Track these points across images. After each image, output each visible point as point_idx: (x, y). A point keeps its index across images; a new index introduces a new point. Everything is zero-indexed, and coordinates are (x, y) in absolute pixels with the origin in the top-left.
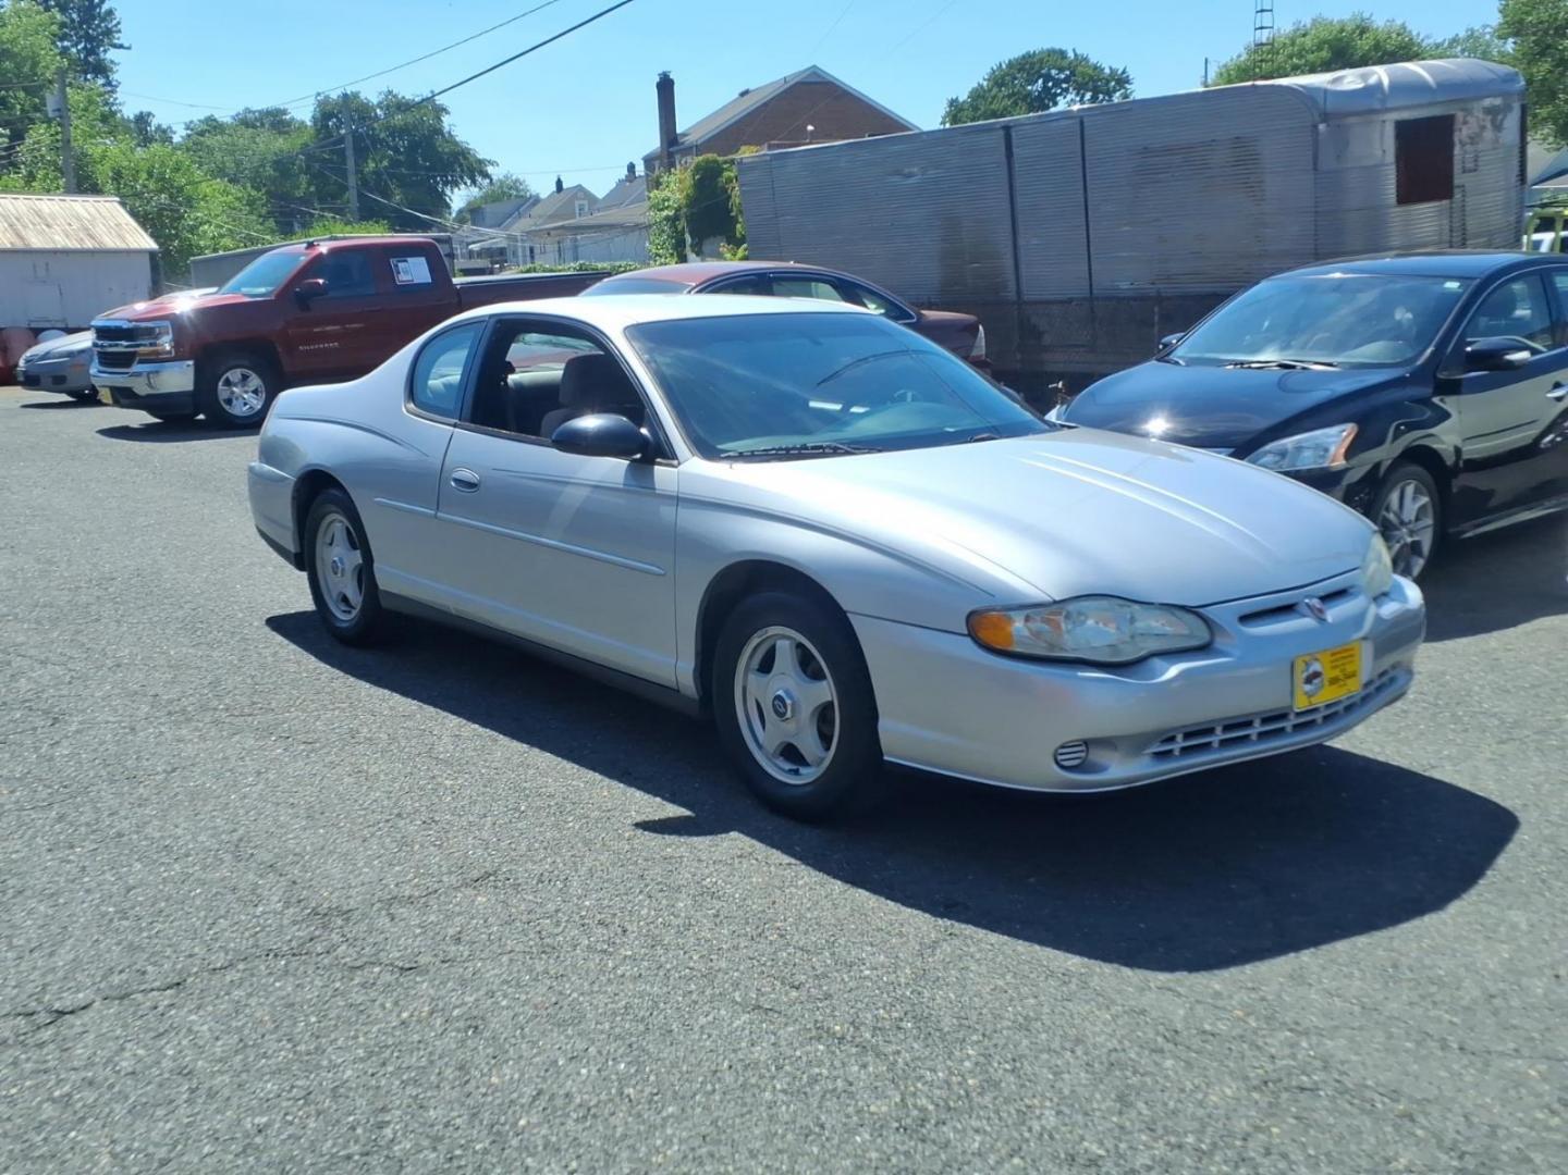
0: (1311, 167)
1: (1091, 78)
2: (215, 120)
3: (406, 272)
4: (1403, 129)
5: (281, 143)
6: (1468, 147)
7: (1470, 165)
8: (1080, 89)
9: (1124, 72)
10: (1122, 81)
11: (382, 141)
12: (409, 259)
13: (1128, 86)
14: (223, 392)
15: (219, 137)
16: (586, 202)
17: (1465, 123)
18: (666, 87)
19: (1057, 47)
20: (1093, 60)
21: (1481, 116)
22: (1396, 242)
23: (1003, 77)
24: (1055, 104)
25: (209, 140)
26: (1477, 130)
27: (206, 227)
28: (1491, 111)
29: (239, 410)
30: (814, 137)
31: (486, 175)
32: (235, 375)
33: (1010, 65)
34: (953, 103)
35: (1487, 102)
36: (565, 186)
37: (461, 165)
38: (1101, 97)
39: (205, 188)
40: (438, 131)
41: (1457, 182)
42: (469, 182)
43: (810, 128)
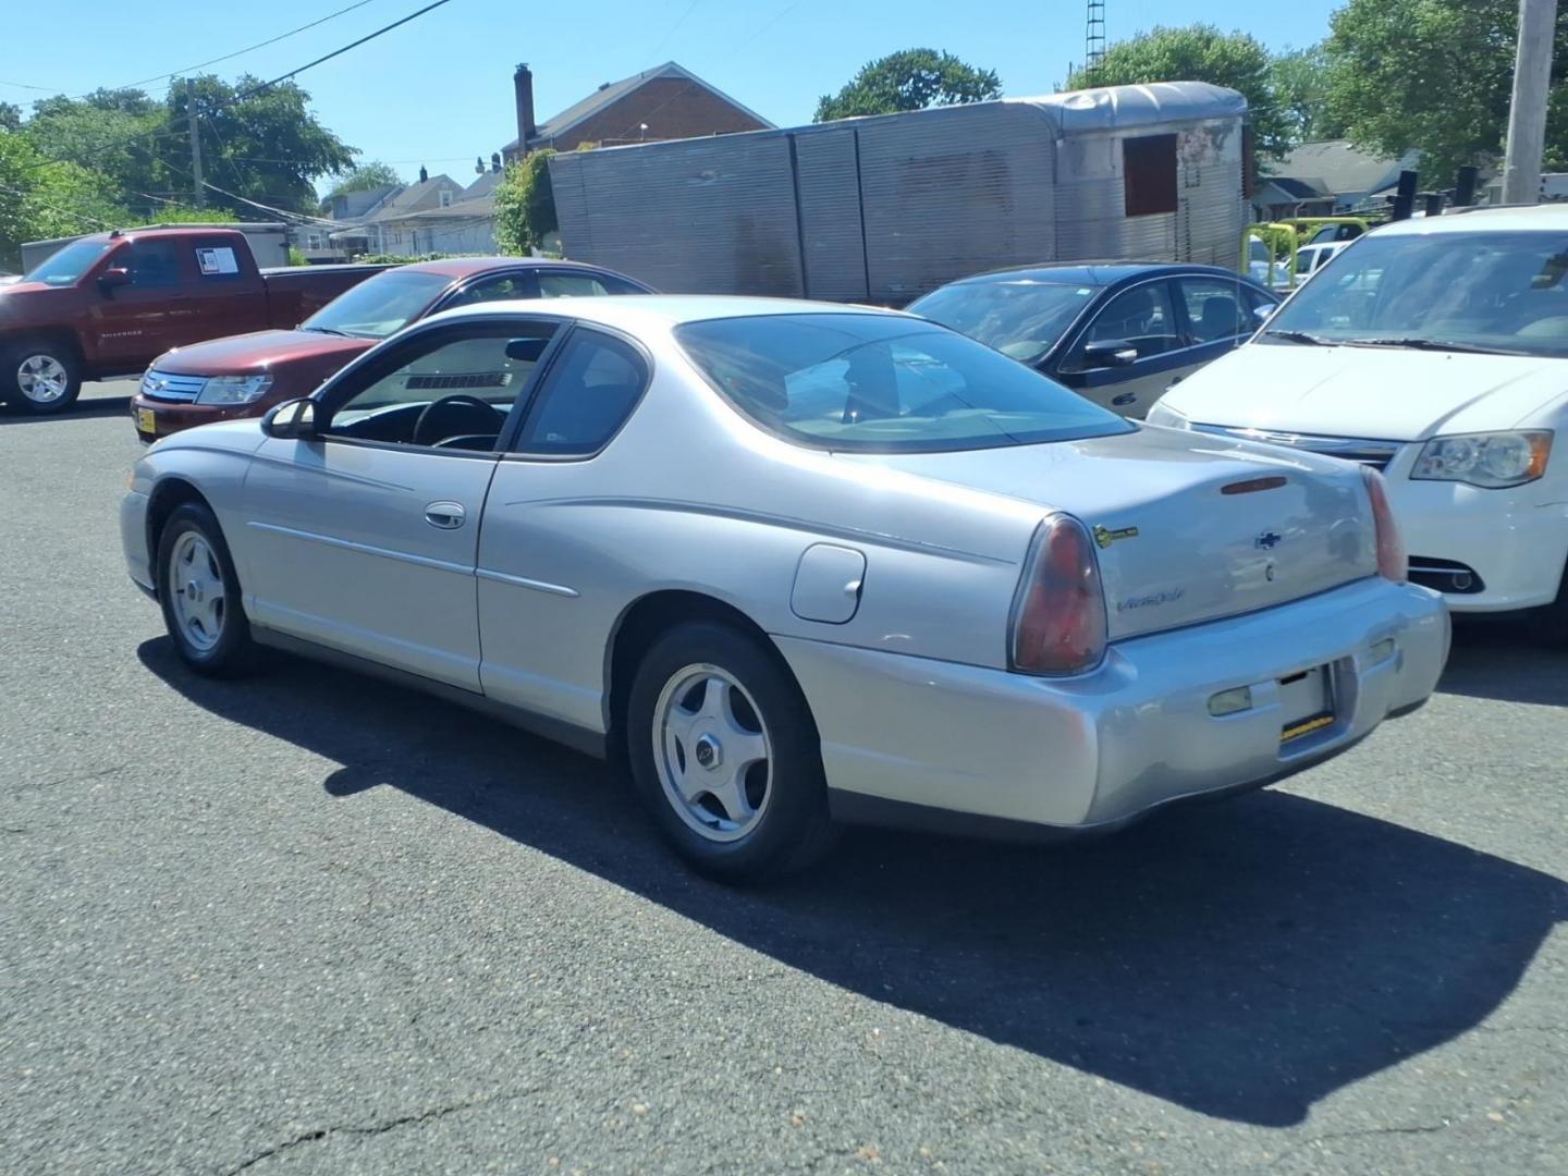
0: (1051, 180)
1: (960, 79)
2: (66, 100)
3: (212, 262)
4: (1129, 145)
5: (136, 126)
6: (1190, 164)
7: (1193, 181)
8: (950, 90)
9: (992, 74)
10: (991, 83)
11: (240, 126)
12: (215, 250)
13: (995, 88)
14: (23, 378)
15: (70, 118)
16: (450, 192)
17: (1187, 141)
18: (523, 79)
19: (927, 48)
20: (963, 61)
21: (1202, 135)
22: (1128, 250)
23: (874, 77)
24: (926, 105)
25: (57, 121)
26: (1199, 149)
27: (47, 212)
28: (1213, 132)
29: (40, 396)
30: (648, 135)
31: (350, 164)
32: (35, 361)
33: (881, 64)
34: (825, 101)
35: (1209, 123)
36: (429, 176)
37: (323, 153)
38: (970, 98)
39: (44, 171)
40: (300, 117)
41: (1180, 196)
42: (331, 170)
43: (644, 126)
